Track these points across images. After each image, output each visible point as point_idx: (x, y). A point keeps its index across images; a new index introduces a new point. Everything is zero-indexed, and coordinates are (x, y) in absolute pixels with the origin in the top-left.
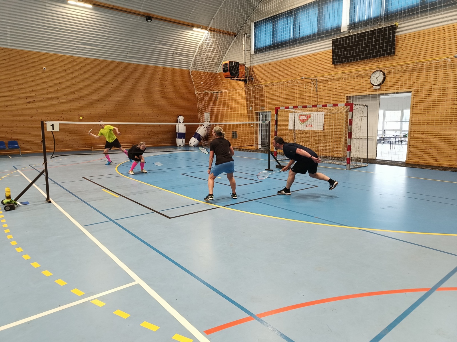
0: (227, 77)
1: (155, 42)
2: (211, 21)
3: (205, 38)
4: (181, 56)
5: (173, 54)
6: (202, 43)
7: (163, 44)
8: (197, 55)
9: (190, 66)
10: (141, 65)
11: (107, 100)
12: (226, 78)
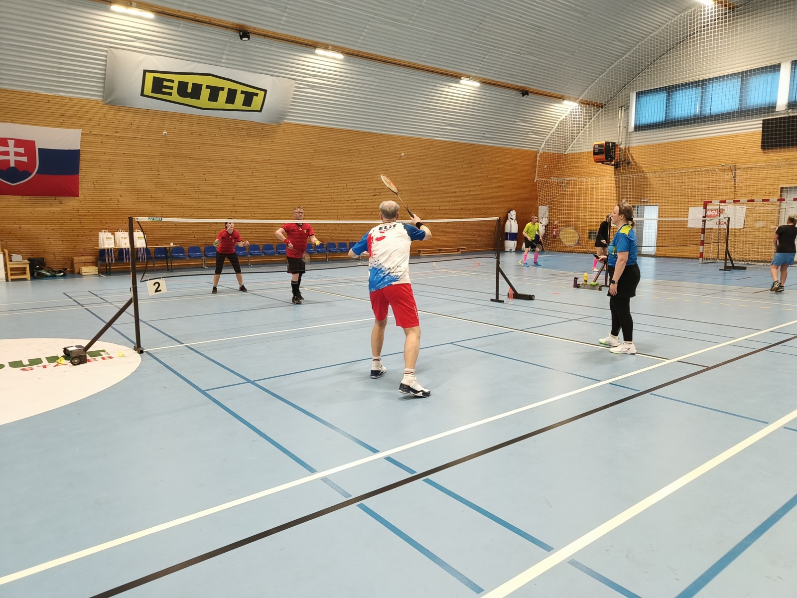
0: (598, 161)
1: (516, 119)
2: (584, 91)
3: (571, 112)
4: (535, 134)
5: (529, 132)
6: (565, 118)
7: (523, 121)
8: (554, 133)
9: (540, 146)
10: (493, 146)
11: (445, 192)
12: (596, 162)
